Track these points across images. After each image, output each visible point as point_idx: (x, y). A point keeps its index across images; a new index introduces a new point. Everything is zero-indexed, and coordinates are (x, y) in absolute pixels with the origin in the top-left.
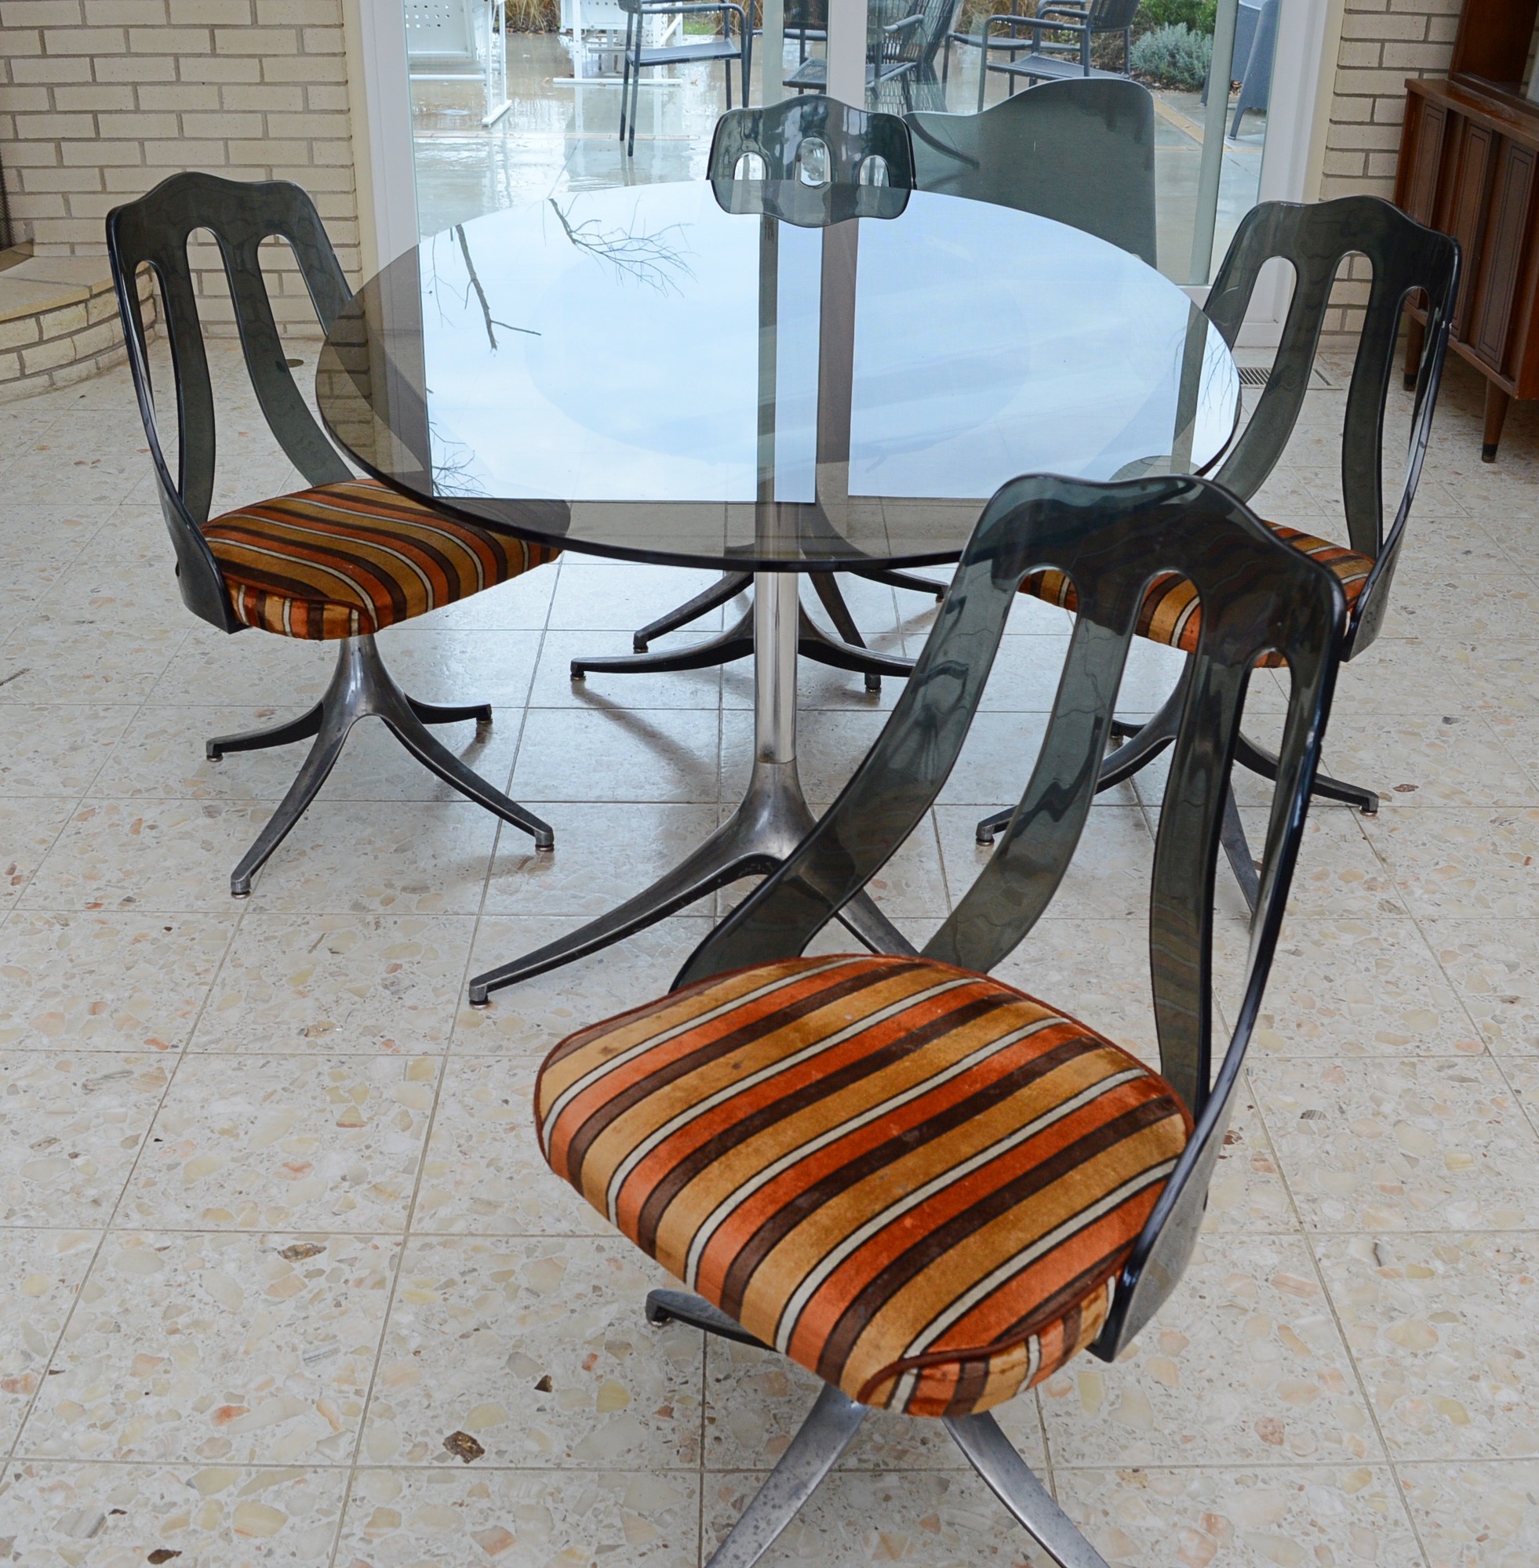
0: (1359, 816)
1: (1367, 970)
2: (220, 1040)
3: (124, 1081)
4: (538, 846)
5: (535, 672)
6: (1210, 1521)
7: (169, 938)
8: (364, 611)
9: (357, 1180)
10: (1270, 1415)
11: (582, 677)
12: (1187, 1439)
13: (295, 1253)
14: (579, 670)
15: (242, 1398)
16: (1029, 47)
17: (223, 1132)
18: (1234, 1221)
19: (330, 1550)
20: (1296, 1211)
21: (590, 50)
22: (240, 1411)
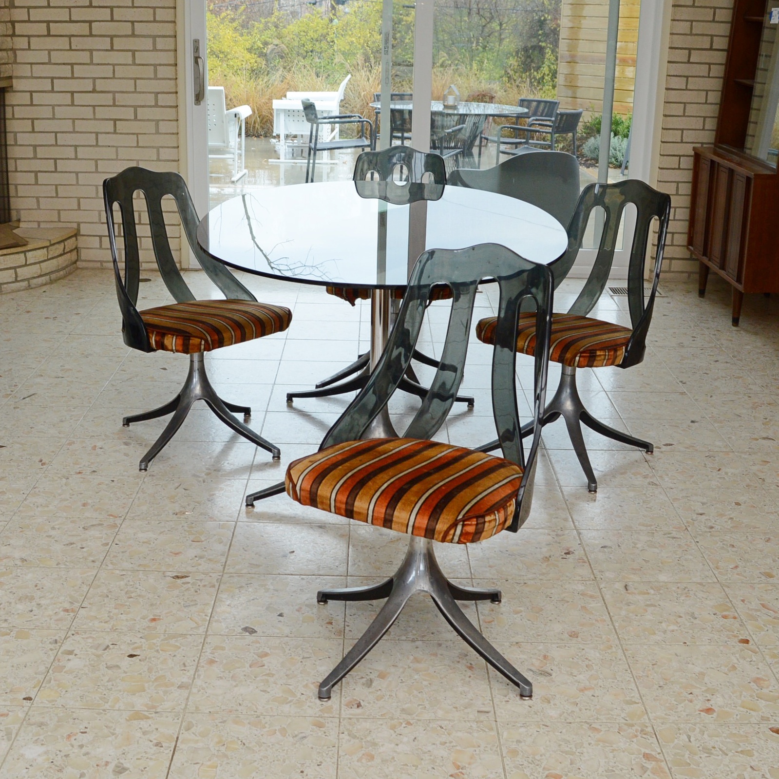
0: (644, 454)
1: (639, 503)
2: (139, 515)
3: (100, 527)
4: (274, 457)
5: (270, 399)
6: (545, 657)
7: (113, 484)
8: (206, 341)
9: (201, 557)
10: (573, 630)
11: (292, 401)
12: (539, 635)
13: (178, 577)
14: (290, 397)
15: (160, 616)
16: (524, 143)
17: (144, 543)
18: (567, 577)
19: (198, 655)
20: (594, 574)
21: (288, 146)
22: (159, 619)
